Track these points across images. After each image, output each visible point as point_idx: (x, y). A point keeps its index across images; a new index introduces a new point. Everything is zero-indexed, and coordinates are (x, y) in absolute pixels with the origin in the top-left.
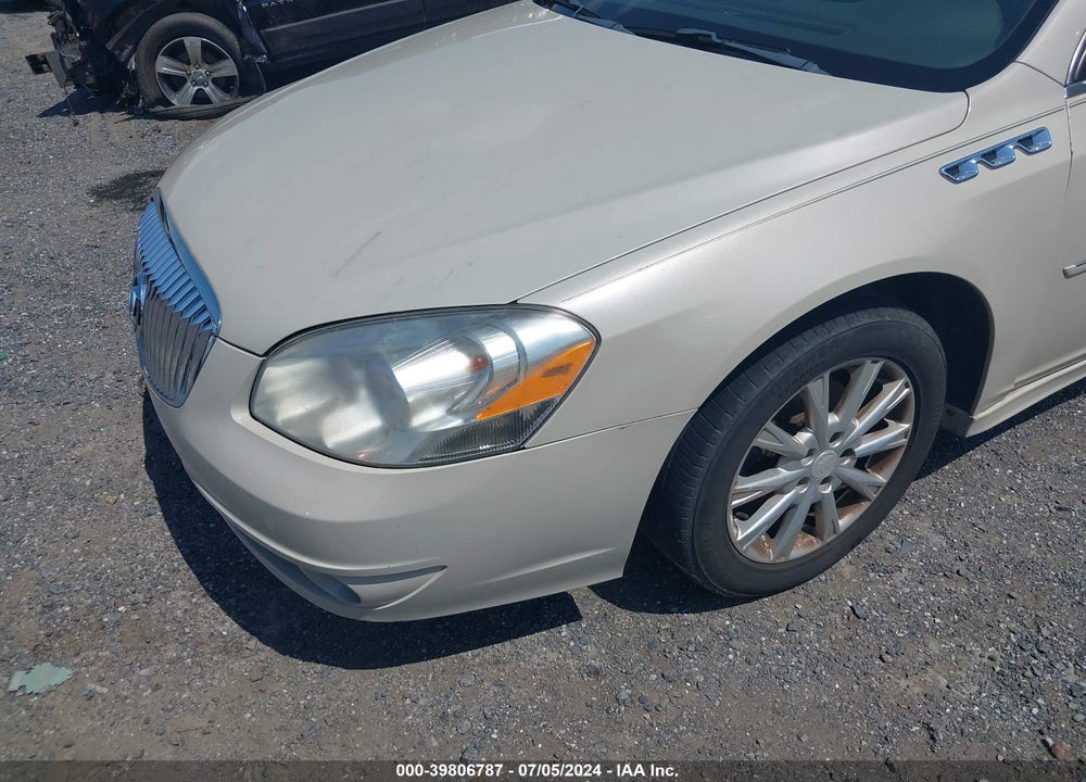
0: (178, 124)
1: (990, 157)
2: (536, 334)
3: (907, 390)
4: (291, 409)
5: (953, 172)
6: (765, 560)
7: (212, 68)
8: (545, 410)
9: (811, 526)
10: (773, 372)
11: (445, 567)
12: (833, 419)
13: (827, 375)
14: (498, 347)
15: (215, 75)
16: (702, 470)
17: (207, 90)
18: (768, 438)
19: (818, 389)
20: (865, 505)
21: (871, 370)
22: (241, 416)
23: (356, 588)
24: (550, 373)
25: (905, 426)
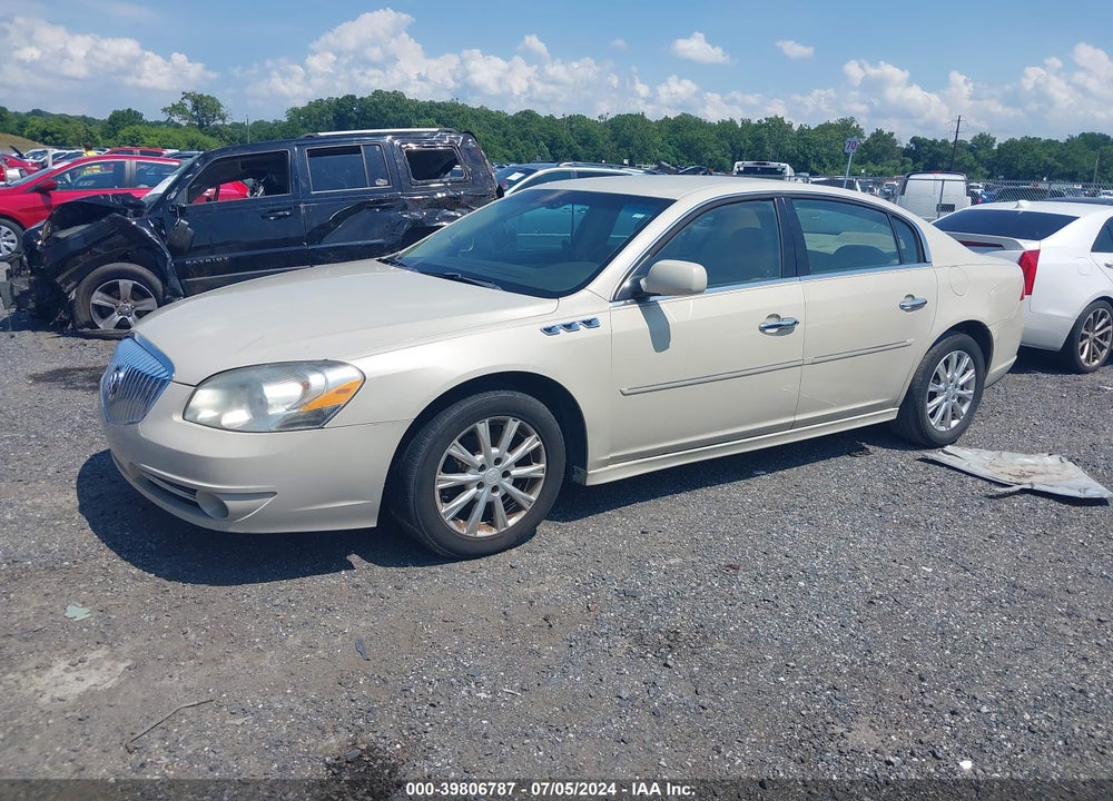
0: (101, 342)
1: (568, 327)
2: (335, 376)
3: (538, 443)
4: (206, 414)
5: (549, 330)
6: (461, 532)
7: (137, 303)
8: (336, 410)
9: (489, 516)
10: (455, 411)
11: (276, 493)
12: (495, 451)
13: (487, 421)
14: (316, 380)
15: (139, 309)
16: (419, 460)
17: (130, 319)
18: (457, 450)
19: (483, 428)
20: (524, 513)
21: (512, 427)
22: (178, 418)
23: (229, 503)
24: (339, 392)
25: (543, 466)
